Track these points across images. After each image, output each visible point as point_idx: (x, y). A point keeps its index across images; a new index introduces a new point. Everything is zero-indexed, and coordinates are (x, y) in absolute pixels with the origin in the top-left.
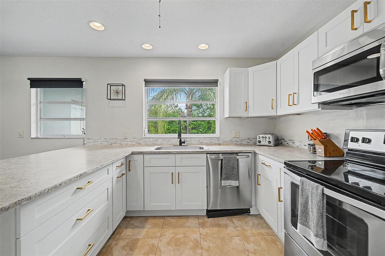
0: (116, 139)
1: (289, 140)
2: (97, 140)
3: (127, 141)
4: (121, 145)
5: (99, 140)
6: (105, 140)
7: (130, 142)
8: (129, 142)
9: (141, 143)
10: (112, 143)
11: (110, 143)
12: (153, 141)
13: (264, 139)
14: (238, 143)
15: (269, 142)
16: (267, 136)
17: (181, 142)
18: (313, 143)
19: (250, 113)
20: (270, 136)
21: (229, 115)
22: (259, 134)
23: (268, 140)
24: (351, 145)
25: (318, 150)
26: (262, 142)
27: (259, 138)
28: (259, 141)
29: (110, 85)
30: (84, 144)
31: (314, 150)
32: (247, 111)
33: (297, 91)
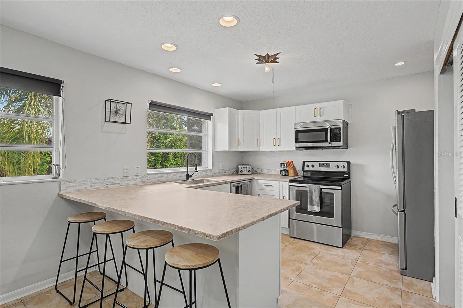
0: (113, 178)
1: (258, 169)
2: (83, 181)
3: (128, 180)
4: (121, 186)
5: (86, 181)
6: (98, 181)
7: (133, 181)
8: (130, 181)
9: (145, 181)
10: (107, 185)
11: (104, 185)
12: (158, 178)
13: (245, 169)
14: (223, 174)
15: (249, 171)
16: (248, 166)
17: (188, 177)
18: (287, 169)
19: (241, 148)
20: (249, 166)
21: (229, 149)
22: (241, 165)
23: (248, 170)
24: (306, 169)
25: (289, 173)
26: (243, 172)
27: (241, 169)
28: (241, 171)
29: (111, 101)
30: (60, 191)
31: (287, 173)
32: (239, 146)
33: (280, 137)
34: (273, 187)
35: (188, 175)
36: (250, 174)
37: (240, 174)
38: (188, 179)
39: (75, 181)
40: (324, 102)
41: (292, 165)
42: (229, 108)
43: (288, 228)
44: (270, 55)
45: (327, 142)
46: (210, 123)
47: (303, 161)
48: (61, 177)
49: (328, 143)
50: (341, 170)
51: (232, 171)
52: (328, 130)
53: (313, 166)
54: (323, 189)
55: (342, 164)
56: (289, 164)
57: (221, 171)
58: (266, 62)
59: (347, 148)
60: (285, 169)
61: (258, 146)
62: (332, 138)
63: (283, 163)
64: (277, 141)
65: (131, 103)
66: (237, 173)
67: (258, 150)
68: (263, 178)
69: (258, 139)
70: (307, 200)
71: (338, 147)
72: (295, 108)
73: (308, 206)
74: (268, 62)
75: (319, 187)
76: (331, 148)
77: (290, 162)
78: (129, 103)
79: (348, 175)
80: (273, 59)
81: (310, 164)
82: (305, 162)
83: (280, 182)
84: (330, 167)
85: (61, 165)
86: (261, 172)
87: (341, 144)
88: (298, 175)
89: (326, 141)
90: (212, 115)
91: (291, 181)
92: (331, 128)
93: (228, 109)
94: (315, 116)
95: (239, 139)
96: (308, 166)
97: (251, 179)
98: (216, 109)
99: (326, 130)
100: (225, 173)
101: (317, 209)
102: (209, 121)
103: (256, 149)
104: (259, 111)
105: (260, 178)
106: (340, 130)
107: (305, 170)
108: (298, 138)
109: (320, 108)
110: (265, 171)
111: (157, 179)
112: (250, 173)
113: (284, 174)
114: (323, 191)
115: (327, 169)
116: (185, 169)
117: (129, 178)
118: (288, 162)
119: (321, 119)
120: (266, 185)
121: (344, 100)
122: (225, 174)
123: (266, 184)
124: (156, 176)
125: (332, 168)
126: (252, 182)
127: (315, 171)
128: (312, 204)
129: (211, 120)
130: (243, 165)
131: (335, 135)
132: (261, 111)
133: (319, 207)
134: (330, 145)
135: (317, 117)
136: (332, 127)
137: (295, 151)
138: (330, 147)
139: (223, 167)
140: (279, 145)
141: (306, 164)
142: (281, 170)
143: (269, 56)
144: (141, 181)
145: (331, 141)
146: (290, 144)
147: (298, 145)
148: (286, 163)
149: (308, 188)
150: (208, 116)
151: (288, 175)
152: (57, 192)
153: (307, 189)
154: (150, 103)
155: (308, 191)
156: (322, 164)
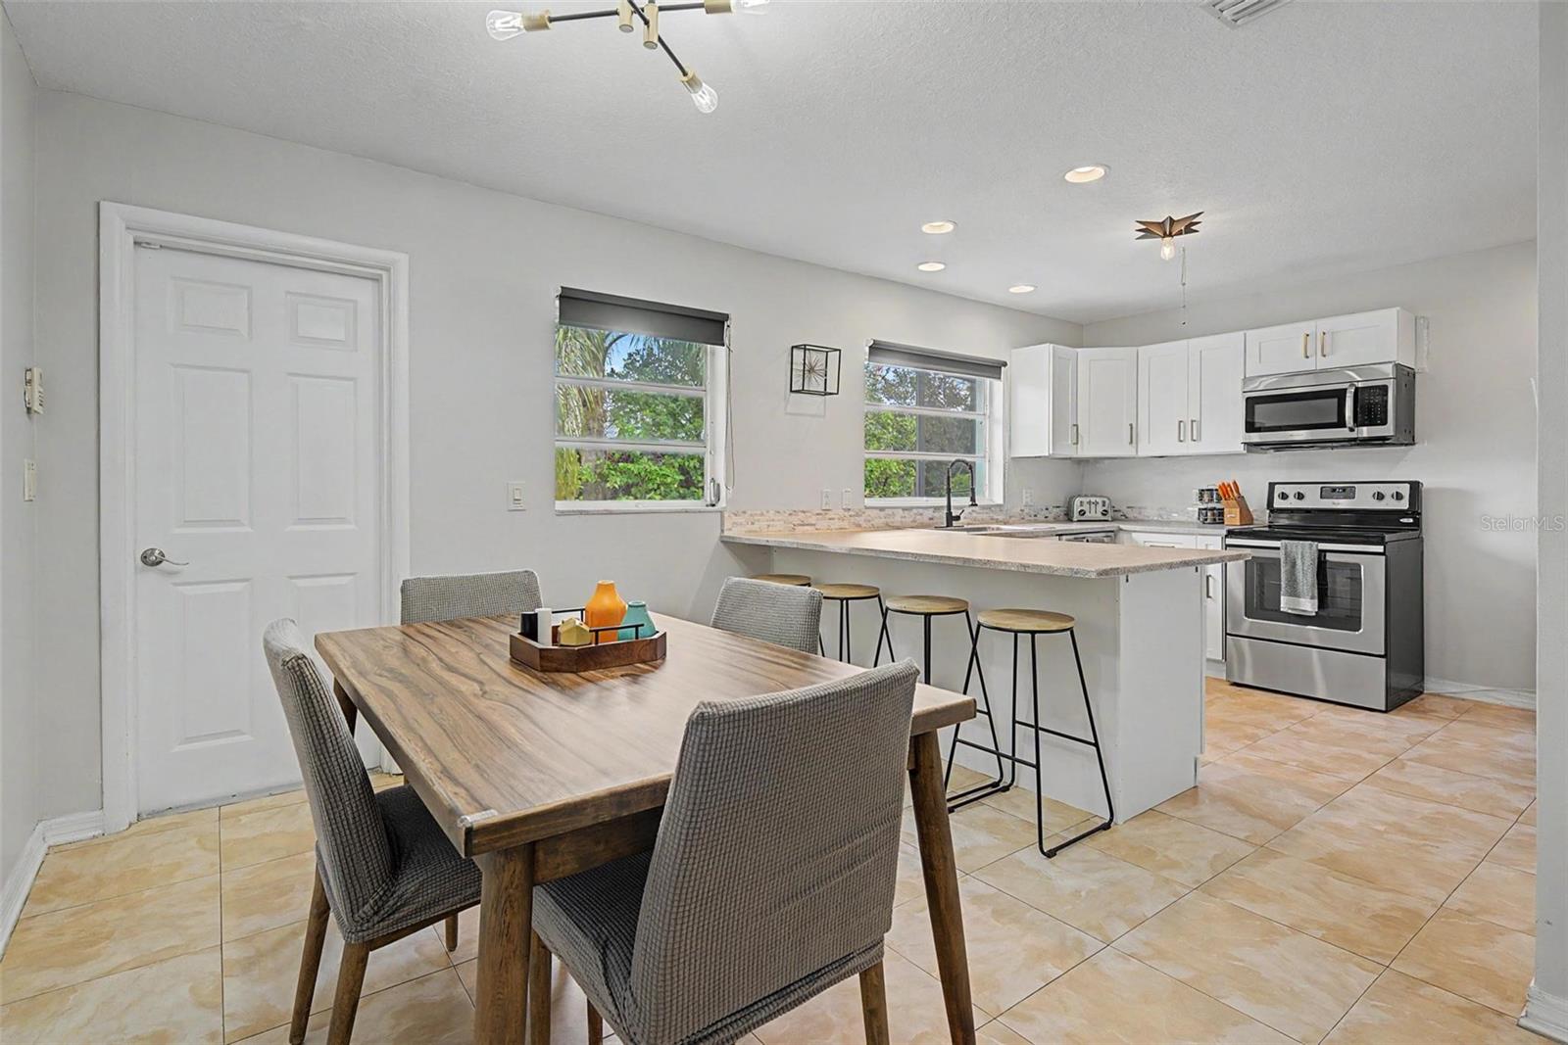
0: (804, 512)
1: (1128, 508)
2: (757, 515)
3: (830, 519)
4: (817, 529)
6: (779, 517)
7: (838, 521)
8: (834, 521)
9: (861, 523)
10: (794, 525)
11: (789, 525)
12: (884, 517)
13: (1093, 506)
14: (1031, 519)
15: (1104, 513)
16: (1099, 500)
17: (951, 519)
18: (1218, 506)
19: (1082, 448)
20: (1105, 499)
21: (1051, 452)
22: (1079, 496)
23: (1100, 509)
24: (1278, 503)
25: (1227, 516)
26: (1087, 514)
27: (1081, 505)
28: (1082, 513)
29: (805, 349)
30: (722, 531)
31: (1218, 517)
32: (1077, 443)
33: (1197, 418)
35: (949, 514)
36: (1107, 521)
37: (1078, 521)
38: (949, 524)
39: (744, 512)
40: (1332, 316)
41: (1236, 494)
42: (1052, 345)
43: (1221, 662)
44: (1175, 219)
45: (1344, 426)
46: (998, 385)
47: (1270, 484)
48: (722, 504)
49: (1346, 429)
50: (1389, 504)
51: (1054, 514)
52: (1348, 395)
53: (1300, 496)
54: (1328, 554)
55: (1394, 488)
56: (1228, 492)
57: (1026, 511)
58: (1165, 235)
59: (1414, 444)
60: (1210, 505)
61: (1131, 442)
62: (1359, 415)
63: (1208, 490)
64: (1189, 429)
65: (840, 350)
66: (1068, 517)
67: (1133, 453)
68: (1147, 530)
69: (1131, 425)
70: (1280, 585)
71: (1382, 441)
72: (1245, 334)
73: (1282, 598)
74: (1171, 235)
75: (1314, 548)
76: (1358, 445)
77: (1229, 485)
78: (836, 350)
79: (1411, 520)
80: (1183, 228)
81: (1290, 490)
82: (1277, 486)
83: (1199, 537)
84: (1354, 498)
85: (721, 480)
86: (1140, 517)
87: (1387, 430)
88: (1255, 522)
89: (1341, 423)
90: (1005, 364)
91: (1231, 534)
92: (1357, 389)
93: (1048, 348)
94: (1307, 357)
95: (1077, 425)
96: (1284, 496)
97: (1112, 531)
98: (1016, 348)
99: (1340, 395)
100: (1035, 516)
101: (1309, 606)
102: (996, 382)
103: (1127, 451)
104: (1135, 349)
105: (1137, 529)
106: (1387, 391)
107: (1275, 507)
108: (1253, 419)
109: (1324, 333)
110: (1151, 513)
111: (883, 520)
112: (1110, 519)
113: (1208, 521)
114: (1327, 558)
115: (1343, 504)
116: (943, 502)
117: (831, 515)
118: (1223, 484)
119: (1323, 363)
121: (1398, 308)
124: (882, 514)
125: (1364, 501)
126: (1115, 535)
127: (1308, 511)
128: (1294, 592)
129: (1000, 378)
130: (1086, 496)
131: (1370, 406)
132: (1141, 349)
133: (1316, 601)
134: (1353, 435)
135: (1312, 359)
136: (1360, 385)
137: (1244, 454)
138: (1355, 439)
139: (1031, 501)
140: (1195, 438)
141: (1278, 489)
142: (1200, 509)
143: (1174, 221)
144: (854, 523)
145: (1357, 423)
146: (1230, 434)
147: (1255, 437)
148: (1217, 490)
149: (1282, 552)
150: (994, 369)
151: (1223, 523)
152: (718, 533)
153: (1281, 554)
154: (870, 347)
155: (1282, 560)
156: (1329, 490)
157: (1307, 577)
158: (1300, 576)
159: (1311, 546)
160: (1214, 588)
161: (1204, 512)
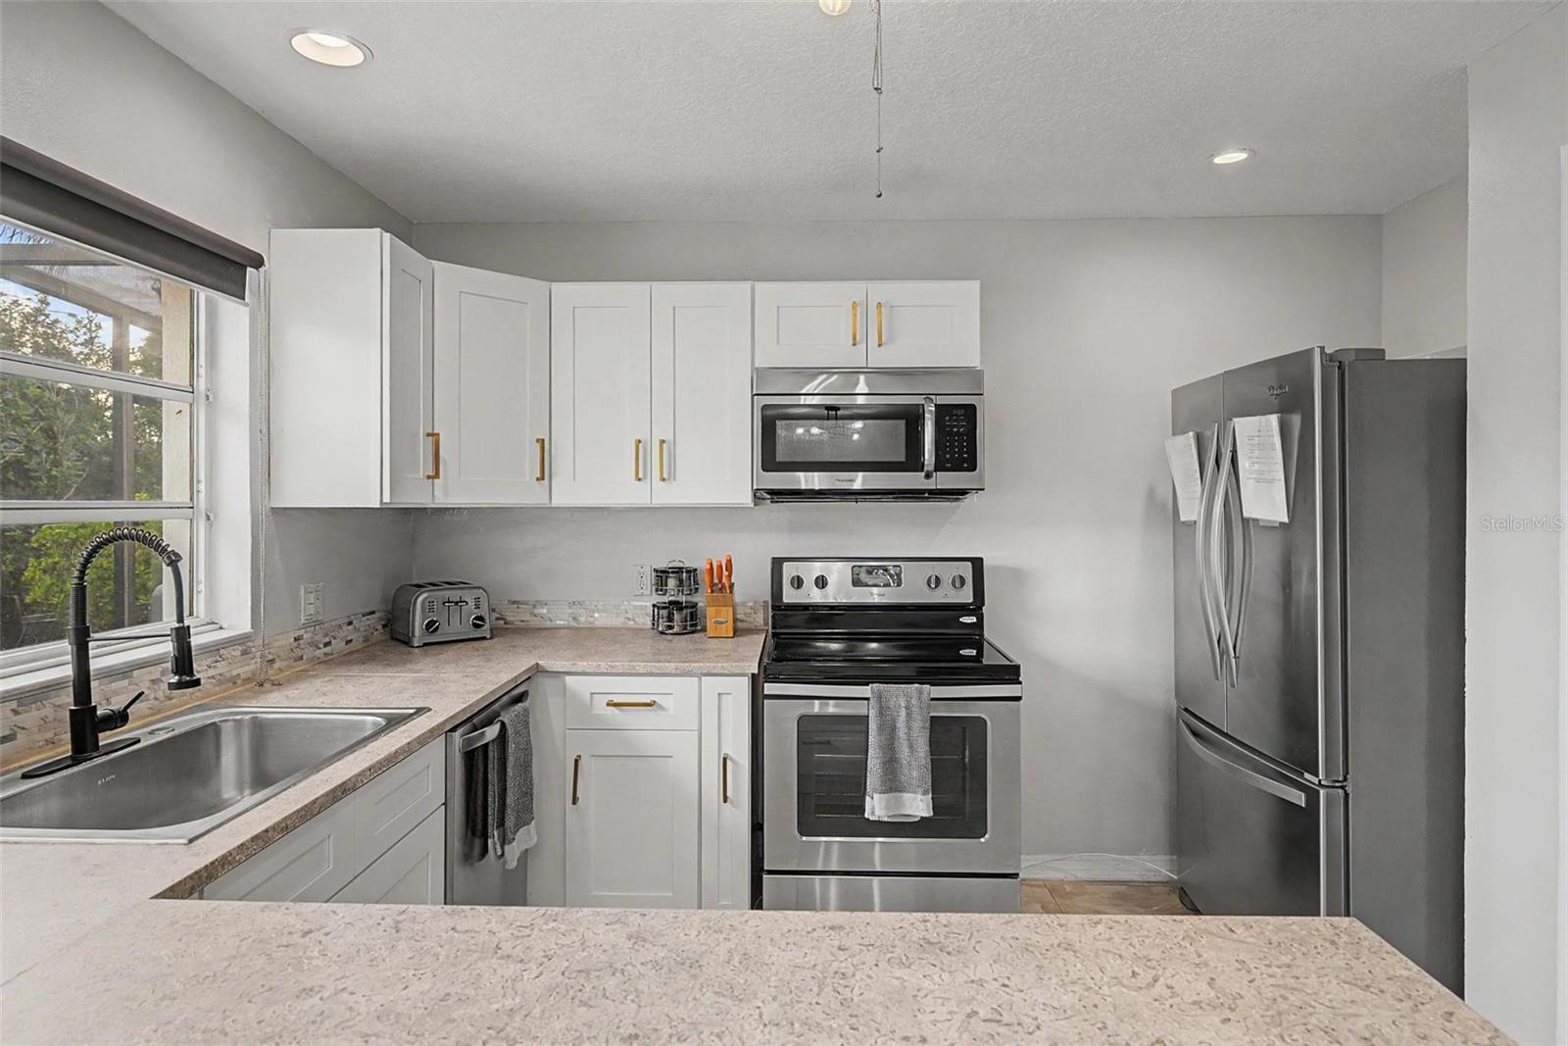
13: (454, 610)
14: (318, 653)
15: (476, 622)
16: (470, 595)
19: (444, 488)
20: (480, 593)
21: (386, 499)
23: (469, 613)
24: (790, 596)
25: (710, 621)
26: (440, 629)
27: (431, 610)
28: (428, 624)
32: (435, 478)
33: (668, 437)
34: (661, 708)
36: (484, 638)
37: (425, 645)
41: (726, 583)
42: (387, 235)
45: (921, 469)
46: (234, 316)
47: (777, 560)
49: (924, 474)
50: (946, 595)
51: (362, 623)
52: (928, 415)
53: (822, 582)
55: (953, 570)
56: (712, 576)
57: (308, 637)
60: (677, 599)
61: (540, 478)
62: (942, 453)
63: (674, 571)
64: (655, 457)
67: (543, 500)
68: (603, 666)
69: (541, 442)
73: (869, 795)
75: (925, 695)
76: (928, 498)
77: (720, 563)
79: (973, 620)
81: (806, 571)
82: (784, 565)
84: (900, 585)
89: (913, 462)
90: (257, 261)
92: (941, 407)
93: (378, 239)
94: (855, 344)
95: (435, 435)
96: (798, 583)
97: (529, 678)
99: (910, 414)
100: (327, 644)
101: (919, 807)
102: (227, 304)
103: (532, 495)
104: (545, 285)
105: (582, 665)
106: (977, 415)
107: (785, 600)
108: (774, 445)
109: (881, 307)
112: (485, 631)
113: (676, 629)
115: (884, 594)
120: (616, 705)
121: (983, 282)
122: (328, 649)
123: (617, 699)
128: (894, 783)
129: (242, 297)
130: (443, 588)
131: (956, 440)
133: (930, 798)
134: (930, 484)
135: (866, 346)
136: (941, 400)
137: (751, 508)
138: (927, 491)
139: (318, 611)
140: (665, 475)
141: (789, 571)
142: (659, 607)
145: (940, 466)
146: (732, 473)
147: (773, 480)
149: (873, 706)
150: (229, 267)
153: (871, 711)
155: (871, 721)
156: (864, 571)
157: (916, 756)
158: (904, 752)
159: (920, 693)
160: (735, 778)
161: (664, 612)
